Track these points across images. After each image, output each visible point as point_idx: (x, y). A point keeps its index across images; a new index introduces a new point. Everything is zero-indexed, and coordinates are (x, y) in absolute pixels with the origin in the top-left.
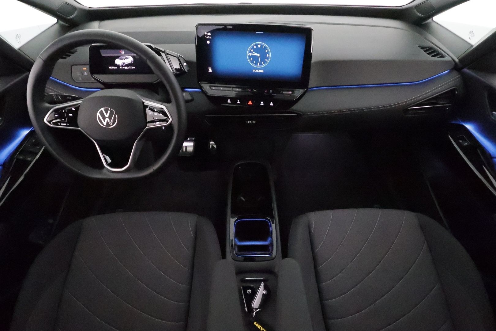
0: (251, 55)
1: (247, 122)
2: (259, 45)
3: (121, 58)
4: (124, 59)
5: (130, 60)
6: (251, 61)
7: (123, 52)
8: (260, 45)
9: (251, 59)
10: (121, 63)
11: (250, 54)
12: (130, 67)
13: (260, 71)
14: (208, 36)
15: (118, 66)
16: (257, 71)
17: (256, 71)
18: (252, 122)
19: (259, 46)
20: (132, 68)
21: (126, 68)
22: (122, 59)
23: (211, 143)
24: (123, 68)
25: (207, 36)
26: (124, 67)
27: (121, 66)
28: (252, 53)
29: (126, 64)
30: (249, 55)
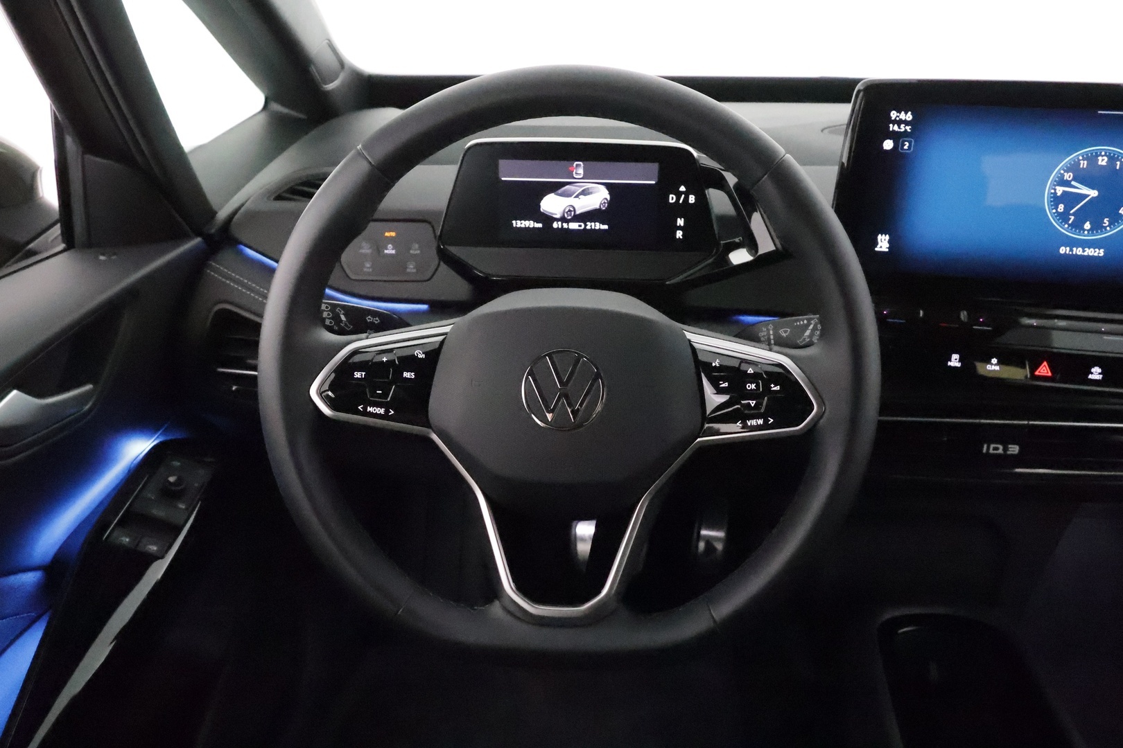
0: (1064, 191)
1: (985, 446)
2: (1100, 158)
3: (565, 191)
4: (577, 197)
5: (598, 197)
6: (1059, 214)
7: (581, 171)
8: (1106, 159)
9: (1061, 208)
10: (562, 210)
11: (1060, 190)
12: (590, 225)
13: (1090, 252)
14: (899, 122)
15: (547, 219)
16: (1078, 251)
17: (1071, 250)
18: (1005, 449)
19: (1103, 161)
20: (597, 228)
21: (574, 226)
22: (567, 195)
23: (704, 532)
24: (565, 225)
25: (895, 122)
26: (568, 221)
27: (557, 220)
28: (1067, 184)
29: (578, 212)
30: (1055, 193)
